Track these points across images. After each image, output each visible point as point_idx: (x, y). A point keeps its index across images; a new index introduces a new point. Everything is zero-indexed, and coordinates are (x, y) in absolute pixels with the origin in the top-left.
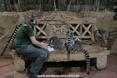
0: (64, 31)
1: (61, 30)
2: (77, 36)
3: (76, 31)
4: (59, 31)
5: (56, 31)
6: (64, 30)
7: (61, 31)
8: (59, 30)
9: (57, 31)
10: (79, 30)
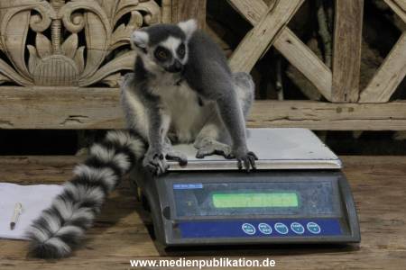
0: (131, 32)
3: (288, 34)
5: (31, 37)
7: (99, 41)
8: (74, 26)
9: (41, 40)
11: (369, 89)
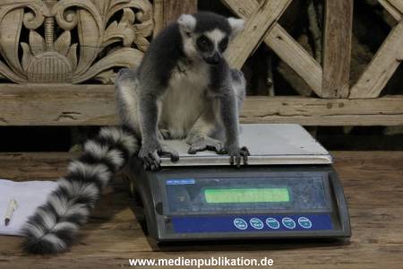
0: (123, 30)
1: (84, 16)
2: (291, 100)
3: (279, 30)
4: (58, 31)
5: (25, 34)
6: (118, 16)
8: (67, 23)
10: (314, 27)
11: (360, 84)
